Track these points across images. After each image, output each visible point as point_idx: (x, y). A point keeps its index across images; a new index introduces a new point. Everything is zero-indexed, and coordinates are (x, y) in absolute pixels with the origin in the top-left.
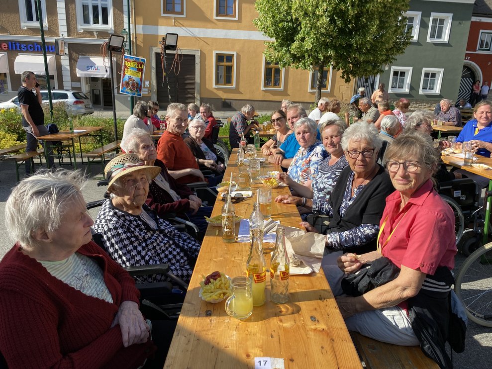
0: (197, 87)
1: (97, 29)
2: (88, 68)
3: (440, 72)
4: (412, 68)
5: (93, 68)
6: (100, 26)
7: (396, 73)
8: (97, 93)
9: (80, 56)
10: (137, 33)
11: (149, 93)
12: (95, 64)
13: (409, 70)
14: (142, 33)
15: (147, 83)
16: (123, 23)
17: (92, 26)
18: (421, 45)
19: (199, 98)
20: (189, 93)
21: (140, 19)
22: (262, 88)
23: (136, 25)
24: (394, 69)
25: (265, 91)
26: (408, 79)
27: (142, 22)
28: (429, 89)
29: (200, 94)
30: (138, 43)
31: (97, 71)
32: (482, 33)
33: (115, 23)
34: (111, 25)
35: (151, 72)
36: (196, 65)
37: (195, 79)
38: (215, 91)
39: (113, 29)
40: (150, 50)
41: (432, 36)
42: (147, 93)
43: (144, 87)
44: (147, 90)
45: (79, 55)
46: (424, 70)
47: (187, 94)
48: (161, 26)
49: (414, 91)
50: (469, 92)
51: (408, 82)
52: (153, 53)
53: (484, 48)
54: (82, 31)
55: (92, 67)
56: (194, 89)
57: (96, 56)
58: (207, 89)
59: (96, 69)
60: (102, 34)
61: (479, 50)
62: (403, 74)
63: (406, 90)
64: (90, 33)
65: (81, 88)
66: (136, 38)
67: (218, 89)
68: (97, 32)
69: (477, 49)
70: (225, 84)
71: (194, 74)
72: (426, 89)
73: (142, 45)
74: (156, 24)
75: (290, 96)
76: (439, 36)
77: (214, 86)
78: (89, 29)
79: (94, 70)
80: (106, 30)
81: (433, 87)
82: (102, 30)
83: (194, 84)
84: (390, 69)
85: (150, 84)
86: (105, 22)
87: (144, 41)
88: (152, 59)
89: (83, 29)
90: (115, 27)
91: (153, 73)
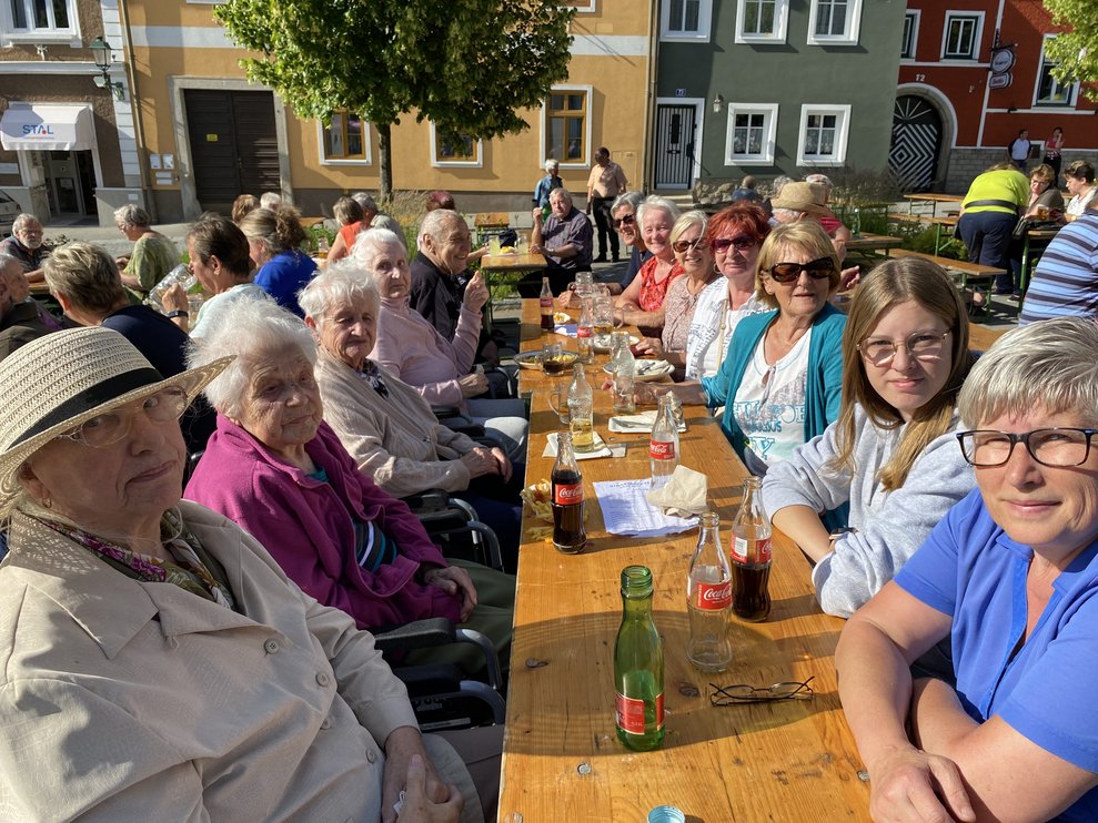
0: (283, 164)
1: (41, 40)
2: (26, 129)
3: (842, 112)
4: (776, 106)
5: (37, 129)
6: (51, 32)
7: (741, 120)
8: (67, 184)
9: (11, 103)
10: (134, 44)
11: (174, 183)
12: (42, 121)
13: (771, 110)
14: (146, 44)
15: (169, 160)
16: (101, 22)
17: (33, 33)
18: (795, 51)
19: (289, 191)
20: (267, 179)
21: (138, 13)
22: (434, 163)
23: (131, 28)
24: (735, 110)
25: (442, 169)
26: (770, 133)
27: (144, 21)
28: (822, 153)
29: (291, 180)
30: (139, 67)
31: (47, 135)
32: (951, 17)
33: (83, 24)
34: (73, 30)
35: (174, 133)
36: (276, 114)
37: (276, 147)
38: (326, 173)
39: (80, 37)
40: (170, 83)
41: (821, 29)
42: (169, 182)
43: (163, 170)
44: (169, 175)
45: (9, 99)
46: (806, 109)
47: (262, 181)
48: (189, 26)
49: (783, 159)
50: (930, 156)
51: (769, 139)
52: (176, 89)
53: (958, 53)
54: (11, 45)
55: (34, 127)
56: (277, 169)
57: (46, 100)
58: (306, 169)
59: (44, 132)
60: (57, 50)
61: (946, 57)
62: (758, 120)
63: (767, 157)
64: (27, 48)
65: (19, 176)
66: (133, 57)
67: (331, 168)
68: (44, 46)
69: (942, 55)
70: (346, 157)
71: (273, 135)
72: (815, 153)
73: (149, 73)
74: (176, 22)
75: (497, 178)
76: (839, 29)
77: (322, 161)
78: (25, 40)
79: (41, 135)
80: (64, 40)
81: (831, 147)
82: (55, 40)
83: (276, 158)
84: (725, 109)
85: (176, 161)
86: (62, 22)
87: (153, 62)
88: (173, 103)
89: (13, 40)
90: (83, 32)
91: (180, 137)
